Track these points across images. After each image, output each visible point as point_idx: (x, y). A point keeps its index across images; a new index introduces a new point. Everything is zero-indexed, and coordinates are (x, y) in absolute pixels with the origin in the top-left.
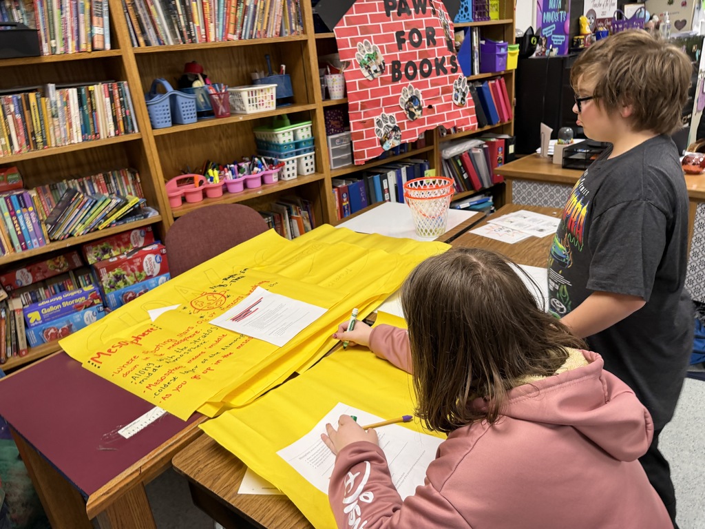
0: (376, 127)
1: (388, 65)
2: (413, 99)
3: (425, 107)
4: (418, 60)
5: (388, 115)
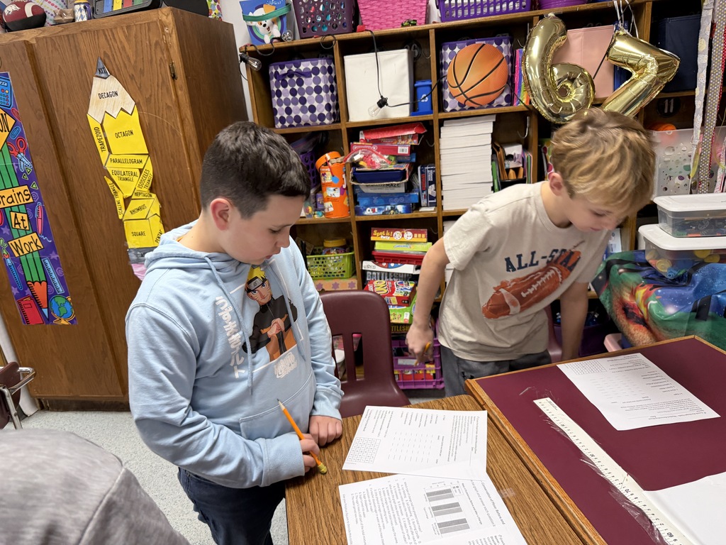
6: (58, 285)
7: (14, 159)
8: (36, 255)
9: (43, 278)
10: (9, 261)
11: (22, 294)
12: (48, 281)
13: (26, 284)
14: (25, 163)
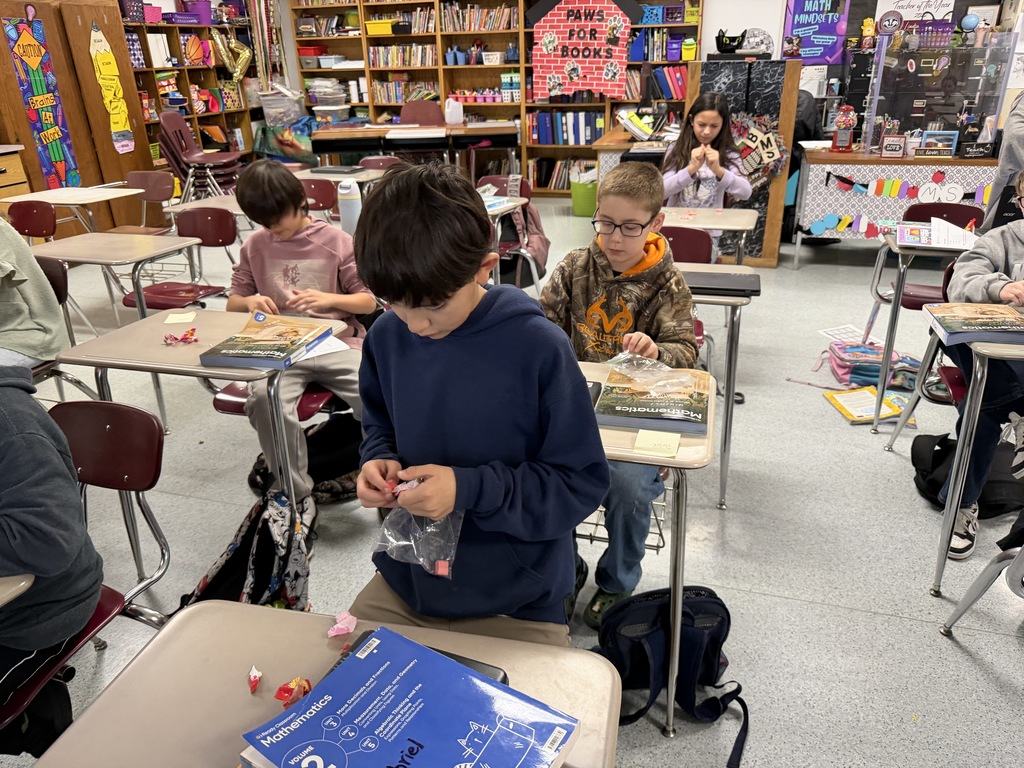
0: (548, 81)
1: (560, 48)
2: (574, 69)
3: (581, 75)
4: (581, 47)
5: (556, 76)
6: (72, 163)
7: (45, 76)
8: (58, 141)
9: (62, 158)
10: (40, 148)
11: (49, 173)
12: (65, 160)
13: (52, 164)
14: (52, 78)
